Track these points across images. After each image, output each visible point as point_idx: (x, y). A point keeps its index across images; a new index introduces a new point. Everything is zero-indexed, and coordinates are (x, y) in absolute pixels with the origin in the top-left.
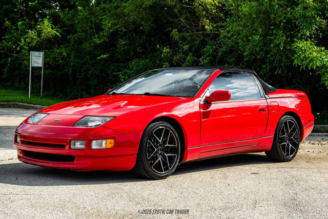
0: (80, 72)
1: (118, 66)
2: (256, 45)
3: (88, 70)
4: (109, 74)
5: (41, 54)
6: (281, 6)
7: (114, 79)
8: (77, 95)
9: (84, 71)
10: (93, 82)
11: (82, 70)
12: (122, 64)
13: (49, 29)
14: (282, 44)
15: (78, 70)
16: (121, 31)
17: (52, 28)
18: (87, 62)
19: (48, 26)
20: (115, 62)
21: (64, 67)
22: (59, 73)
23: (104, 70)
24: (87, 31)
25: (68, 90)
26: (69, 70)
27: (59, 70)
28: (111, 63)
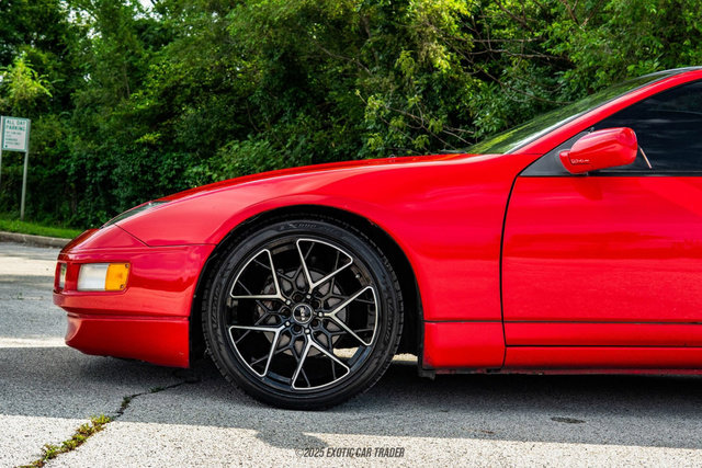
0: (94, 169)
1: (180, 158)
3: (111, 166)
4: (159, 175)
7: (170, 186)
8: (86, 218)
9: (103, 168)
10: (122, 192)
11: (99, 165)
12: (189, 156)
13: (28, 81)
15: (89, 166)
16: (188, 86)
17: (33, 78)
18: (110, 149)
19: (24, 72)
20: (173, 151)
21: (56, 160)
22: (46, 172)
23: (149, 167)
24: (110, 86)
25: (65, 207)
26: (69, 167)
27: (45, 166)
28: (166, 151)
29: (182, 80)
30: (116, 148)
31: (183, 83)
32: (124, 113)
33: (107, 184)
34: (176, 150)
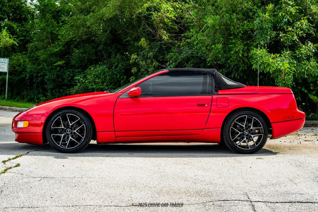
0: (37, 77)
1: (73, 72)
2: (219, 52)
3: (45, 75)
4: (64, 79)
5: (7, 60)
6: (238, 19)
7: (69, 83)
8: (34, 98)
9: (41, 76)
10: (49, 86)
11: (39, 75)
12: (77, 71)
13: (8, 39)
14: (241, 51)
15: (35, 75)
16: (76, 41)
17: (10, 38)
18: (44, 68)
19: (6, 35)
20: (70, 68)
21: (21, 73)
22: (17, 78)
23: (60, 75)
24: (43, 41)
25: (25, 93)
26: (26, 76)
27: (16, 75)
28: (67, 68)
29: (73, 38)
30: (46, 67)
31: (74, 39)
32: (49, 52)
33: (43, 83)
34: (71, 68)
